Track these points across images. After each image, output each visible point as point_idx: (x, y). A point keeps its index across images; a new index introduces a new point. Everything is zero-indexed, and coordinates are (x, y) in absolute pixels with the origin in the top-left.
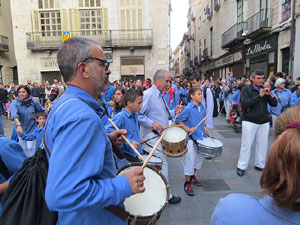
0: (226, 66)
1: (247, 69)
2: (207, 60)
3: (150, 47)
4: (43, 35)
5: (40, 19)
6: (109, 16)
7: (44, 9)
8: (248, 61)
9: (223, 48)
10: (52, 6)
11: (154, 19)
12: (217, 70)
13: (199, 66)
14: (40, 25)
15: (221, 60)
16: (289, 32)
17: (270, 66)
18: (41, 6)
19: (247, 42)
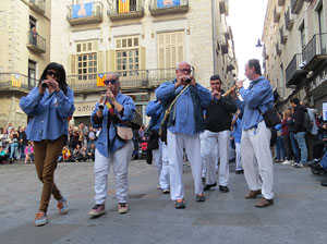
4: (80, 78)
5: (77, 62)
6: (147, 55)
7: (82, 52)
8: (312, 98)
9: (288, 85)
10: (90, 49)
11: (196, 55)
14: (77, 68)
18: (79, 50)
19: (310, 74)
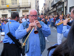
0: (53, 12)
1: (57, 13)
2: (49, 11)
3: (30, 7)
4: (2, 5)
5: (1, 1)
8: (57, 10)
12: (51, 13)
13: (47, 12)
15: (52, 10)
16: (66, 2)
17: (62, 12)
19: (57, 5)
